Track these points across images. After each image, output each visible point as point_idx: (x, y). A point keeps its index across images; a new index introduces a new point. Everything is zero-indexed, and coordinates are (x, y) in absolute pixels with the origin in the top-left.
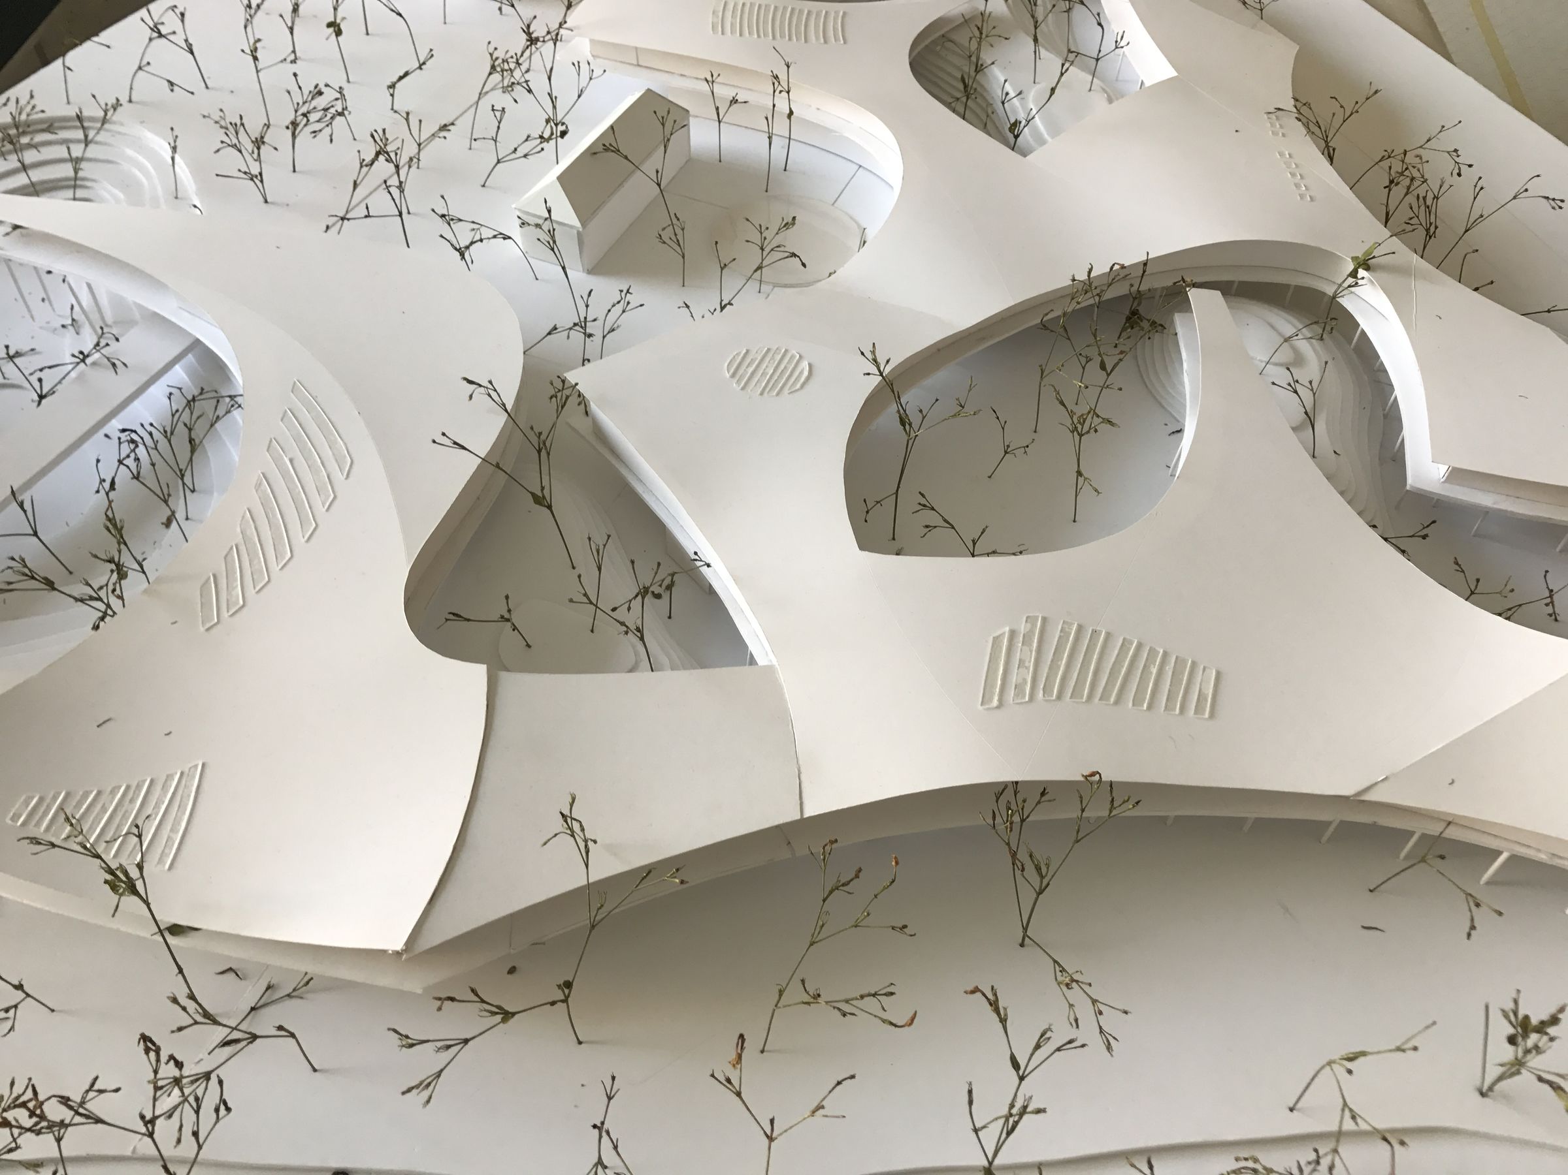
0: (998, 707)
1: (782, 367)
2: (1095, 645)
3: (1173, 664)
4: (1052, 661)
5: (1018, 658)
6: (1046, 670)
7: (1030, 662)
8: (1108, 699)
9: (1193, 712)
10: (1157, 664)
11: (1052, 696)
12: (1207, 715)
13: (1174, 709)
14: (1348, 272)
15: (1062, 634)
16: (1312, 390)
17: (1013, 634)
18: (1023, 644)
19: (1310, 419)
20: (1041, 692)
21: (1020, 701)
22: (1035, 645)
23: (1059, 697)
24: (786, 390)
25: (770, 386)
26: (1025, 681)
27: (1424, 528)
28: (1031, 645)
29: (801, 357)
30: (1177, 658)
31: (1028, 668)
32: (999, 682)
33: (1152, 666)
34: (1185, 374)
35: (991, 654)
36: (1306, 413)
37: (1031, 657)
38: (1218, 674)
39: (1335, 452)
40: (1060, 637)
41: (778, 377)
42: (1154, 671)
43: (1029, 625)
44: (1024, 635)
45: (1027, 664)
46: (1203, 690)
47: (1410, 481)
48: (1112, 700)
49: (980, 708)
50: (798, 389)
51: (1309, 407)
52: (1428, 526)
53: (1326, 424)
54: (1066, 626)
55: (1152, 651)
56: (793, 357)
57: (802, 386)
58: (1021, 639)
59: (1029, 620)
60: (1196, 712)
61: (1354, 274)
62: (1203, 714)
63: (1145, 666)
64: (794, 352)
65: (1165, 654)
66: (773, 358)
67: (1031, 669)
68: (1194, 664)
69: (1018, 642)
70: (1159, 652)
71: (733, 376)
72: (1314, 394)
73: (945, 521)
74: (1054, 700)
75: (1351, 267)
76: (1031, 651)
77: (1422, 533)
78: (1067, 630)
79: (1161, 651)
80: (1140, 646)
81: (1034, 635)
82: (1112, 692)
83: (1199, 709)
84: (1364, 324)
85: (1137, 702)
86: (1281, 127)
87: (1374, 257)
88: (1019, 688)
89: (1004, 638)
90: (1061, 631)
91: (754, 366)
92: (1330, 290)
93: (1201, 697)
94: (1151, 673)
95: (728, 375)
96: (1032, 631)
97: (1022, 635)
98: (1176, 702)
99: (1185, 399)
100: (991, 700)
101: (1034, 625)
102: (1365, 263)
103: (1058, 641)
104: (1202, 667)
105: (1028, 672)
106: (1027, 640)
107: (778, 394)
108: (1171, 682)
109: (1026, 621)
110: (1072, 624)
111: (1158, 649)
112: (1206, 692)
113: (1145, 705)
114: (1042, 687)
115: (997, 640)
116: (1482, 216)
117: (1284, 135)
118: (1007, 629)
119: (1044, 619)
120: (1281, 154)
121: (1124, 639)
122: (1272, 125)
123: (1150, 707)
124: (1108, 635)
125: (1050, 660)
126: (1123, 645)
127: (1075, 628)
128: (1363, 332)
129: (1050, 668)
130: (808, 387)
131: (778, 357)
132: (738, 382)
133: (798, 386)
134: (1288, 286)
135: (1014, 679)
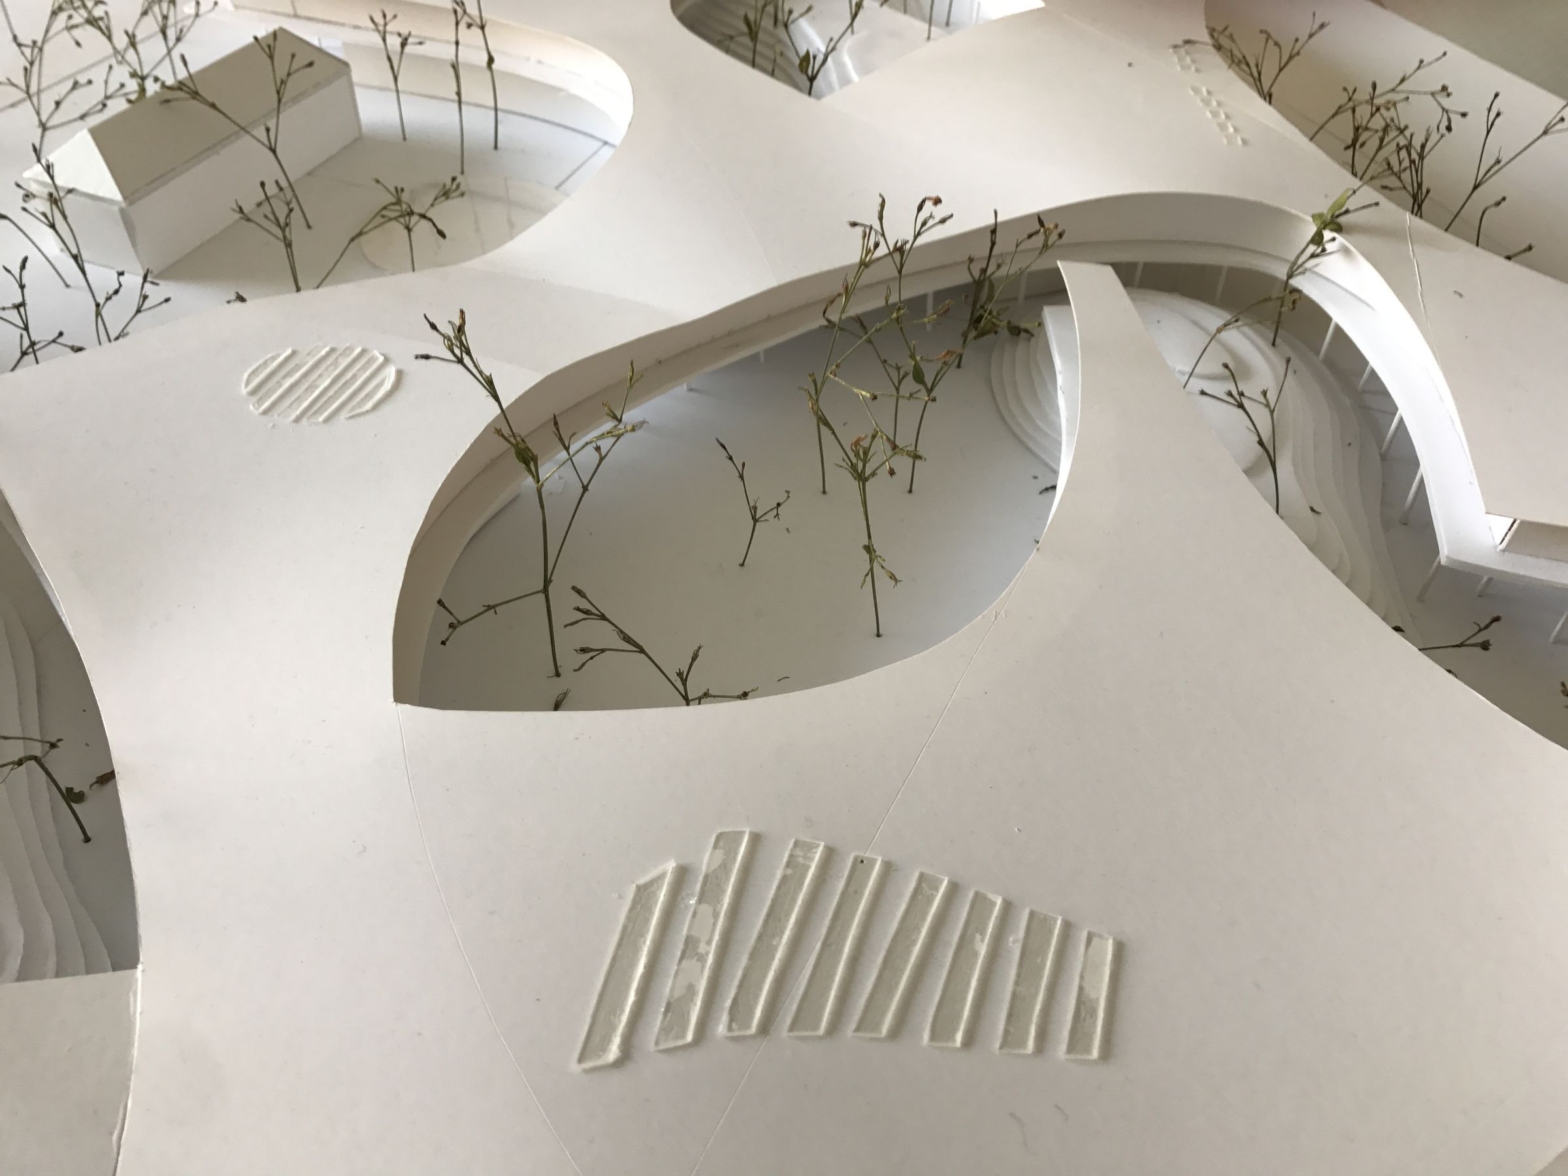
0: (619, 1063)
1: (349, 375)
2: (858, 893)
3: (1021, 933)
4: (760, 938)
5: (685, 932)
6: (744, 961)
7: (709, 943)
8: (877, 1026)
9: (1064, 1047)
10: (990, 930)
11: (749, 1027)
12: (1095, 1053)
13: (1023, 1043)
14: (1309, 237)
15: (789, 871)
16: (1268, 405)
17: (683, 874)
18: (700, 901)
19: (1269, 454)
20: (725, 1018)
21: (671, 1044)
22: (726, 900)
23: (765, 1027)
24: (344, 414)
25: (315, 408)
26: (691, 990)
27: (1480, 631)
28: (718, 901)
29: (387, 360)
30: (1032, 914)
31: (702, 959)
32: (632, 997)
33: (978, 937)
34: (1060, 392)
35: (625, 928)
36: (1261, 443)
37: (713, 931)
38: (1120, 950)
39: (1312, 510)
40: (784, 879)
41: (336, 393)
42: (983, 949)
43: (720, 854)
44: (706, 877)
45: (702, 948)
46: (1088, 989)
47: (1446, 551)
48: (885, 1029)
49: (575, 1068)
50: (367, 412)
51: (1266, 436)
52: (1487, 627)
53: (1295, 465)
54: (799, 852)
55: (980, 903)
56: (373, 359)
57: (376, 407)
58: (698, 887)
59: (721, 844)
60: (1071, 1049)
61: (1318, 239)
62: (1088, 1050)
63: (963, 938)
64: (376, 353)
65: (1008, 906)
66: (336, 363)
67: (710, 960)
68: (1067, 927)
69: (692, 895)
70: (993, 904)
71: (253, 392)
72: (1272, 412)
73: (627, 639)
74: (752, 1037)
75: (1312, 229)
76: (716, 915)
77: (1480, 638)
78: (800, 860)
79: (999, 901)
80: (954, 889)
81: (728, 879)
82: (888, 1006)
83: (1078, 1041)
84: (1339, 316)
85: (940, 1031)
86: (1193, 61)
87: (1347, 212)
88: (675, 1010)
89: (659, 888)
90: (788, 865)
91: (297, 375)
92: (1281, 272)
93: (1084, 1007)
94: (976, 954)
95: (244, 391)
96: (725, 867)
97: (701, 879)
98: (1028, 1024)
99: (1060, 434)
100: (604, 1047)
101: (731, 854)
102: (1333, 222)
103: (779, 888)
104: (1084, 936)
105: (703, 967)
106: (710, 893)
107: (327, 420)
108: (1018, 975)
109: (715, 847)
110: (811, 847)
111: (991, 896)
112: (1093, 996)
113: (959, 1037)
114: (728, 1003)
115: (644, 894)
116: (1498, 162)
117: (1197, 70)
118: (670, 866)
119: (756, 839)
120: (1196, 91)
121: (922, 876)
122: (1181, 59)
123: (970, 1040)
124: (888, 867)
125: (755, 934)
126: (917, 890)
127: (818, 856)
128: (1338, 329)
129: (753, 956)
130: (386, 408)
131: (344, 363)
132: (260, 401)
133: (369, 405)
134: (1219, 269)
135: (666, 988)
